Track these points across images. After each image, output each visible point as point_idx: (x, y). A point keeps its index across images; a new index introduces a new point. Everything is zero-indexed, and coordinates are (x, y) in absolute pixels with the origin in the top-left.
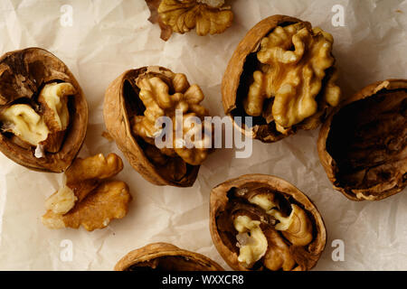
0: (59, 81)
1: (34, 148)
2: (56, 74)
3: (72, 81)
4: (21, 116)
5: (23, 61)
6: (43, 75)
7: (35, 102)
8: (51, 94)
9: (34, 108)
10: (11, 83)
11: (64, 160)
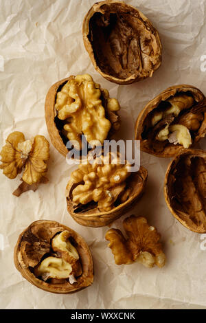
0: (59, 233)
1: (67, 280)
2: (54, 230)
3: (66, 228)
4: (50, 265)
5: (32, 234)
6: (48, 235)
7: (52, 252)
8: (59, 242)
9: (54, 256)
10: (33, 250)
11: (88, 276)
